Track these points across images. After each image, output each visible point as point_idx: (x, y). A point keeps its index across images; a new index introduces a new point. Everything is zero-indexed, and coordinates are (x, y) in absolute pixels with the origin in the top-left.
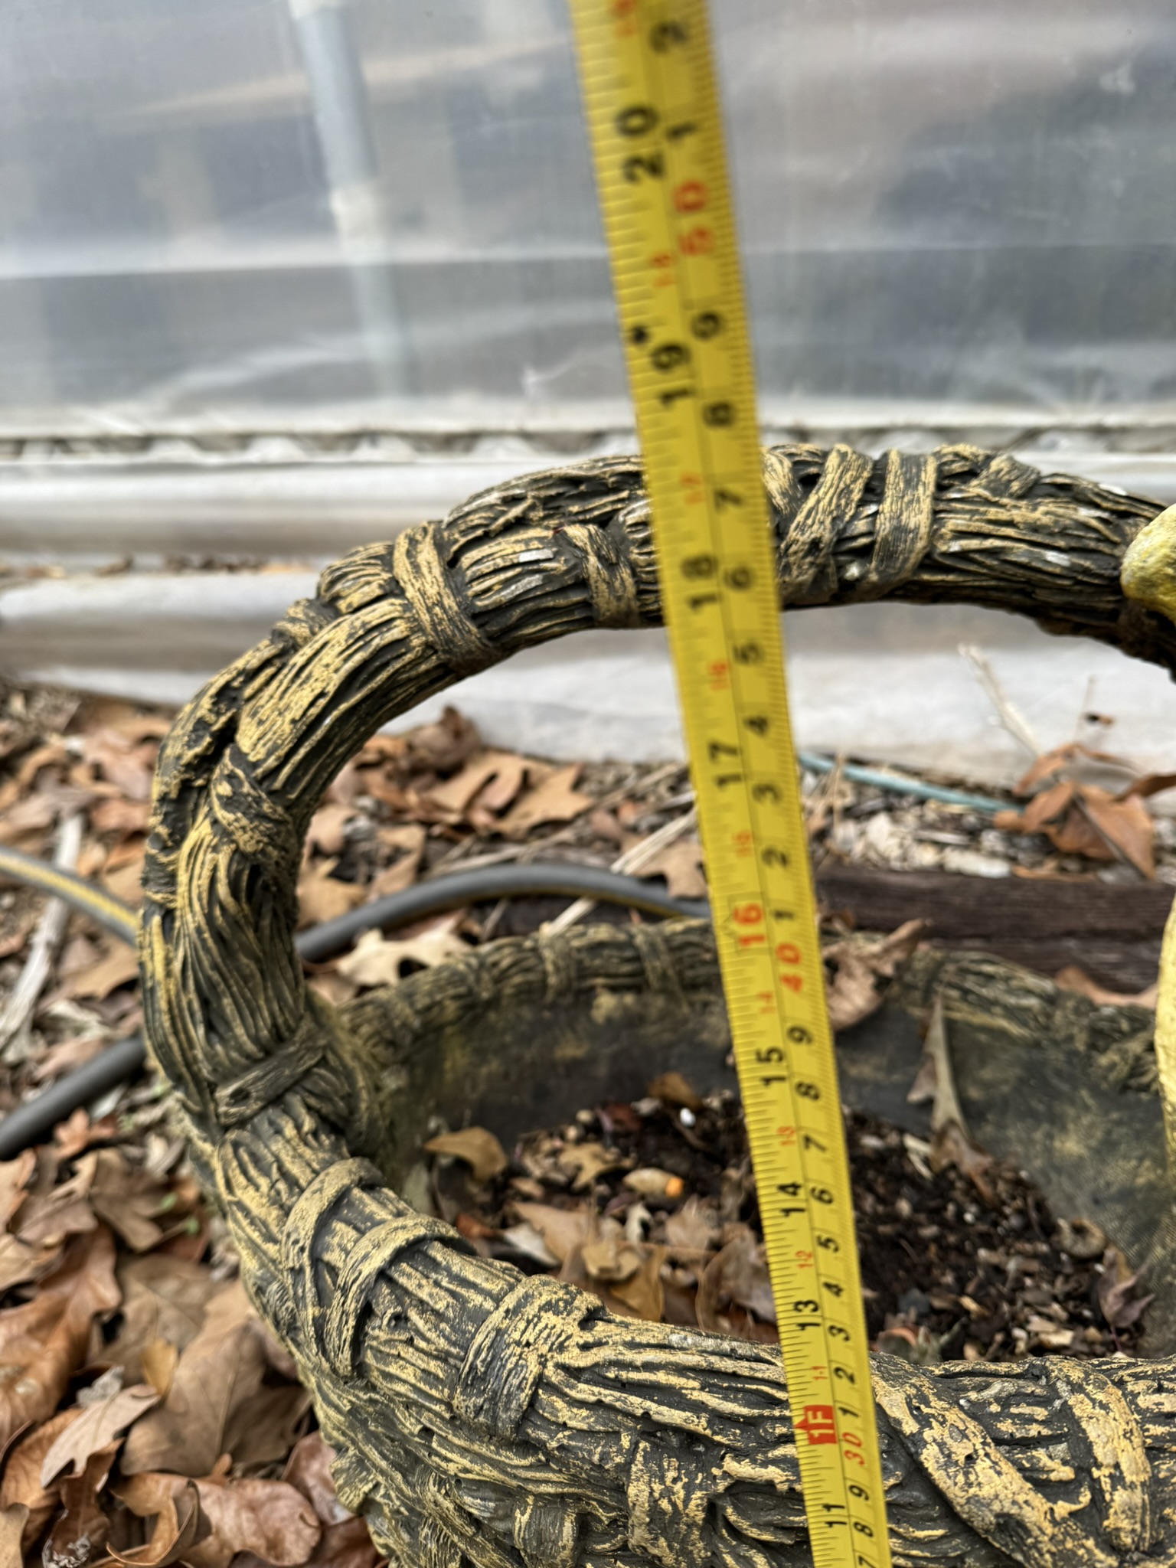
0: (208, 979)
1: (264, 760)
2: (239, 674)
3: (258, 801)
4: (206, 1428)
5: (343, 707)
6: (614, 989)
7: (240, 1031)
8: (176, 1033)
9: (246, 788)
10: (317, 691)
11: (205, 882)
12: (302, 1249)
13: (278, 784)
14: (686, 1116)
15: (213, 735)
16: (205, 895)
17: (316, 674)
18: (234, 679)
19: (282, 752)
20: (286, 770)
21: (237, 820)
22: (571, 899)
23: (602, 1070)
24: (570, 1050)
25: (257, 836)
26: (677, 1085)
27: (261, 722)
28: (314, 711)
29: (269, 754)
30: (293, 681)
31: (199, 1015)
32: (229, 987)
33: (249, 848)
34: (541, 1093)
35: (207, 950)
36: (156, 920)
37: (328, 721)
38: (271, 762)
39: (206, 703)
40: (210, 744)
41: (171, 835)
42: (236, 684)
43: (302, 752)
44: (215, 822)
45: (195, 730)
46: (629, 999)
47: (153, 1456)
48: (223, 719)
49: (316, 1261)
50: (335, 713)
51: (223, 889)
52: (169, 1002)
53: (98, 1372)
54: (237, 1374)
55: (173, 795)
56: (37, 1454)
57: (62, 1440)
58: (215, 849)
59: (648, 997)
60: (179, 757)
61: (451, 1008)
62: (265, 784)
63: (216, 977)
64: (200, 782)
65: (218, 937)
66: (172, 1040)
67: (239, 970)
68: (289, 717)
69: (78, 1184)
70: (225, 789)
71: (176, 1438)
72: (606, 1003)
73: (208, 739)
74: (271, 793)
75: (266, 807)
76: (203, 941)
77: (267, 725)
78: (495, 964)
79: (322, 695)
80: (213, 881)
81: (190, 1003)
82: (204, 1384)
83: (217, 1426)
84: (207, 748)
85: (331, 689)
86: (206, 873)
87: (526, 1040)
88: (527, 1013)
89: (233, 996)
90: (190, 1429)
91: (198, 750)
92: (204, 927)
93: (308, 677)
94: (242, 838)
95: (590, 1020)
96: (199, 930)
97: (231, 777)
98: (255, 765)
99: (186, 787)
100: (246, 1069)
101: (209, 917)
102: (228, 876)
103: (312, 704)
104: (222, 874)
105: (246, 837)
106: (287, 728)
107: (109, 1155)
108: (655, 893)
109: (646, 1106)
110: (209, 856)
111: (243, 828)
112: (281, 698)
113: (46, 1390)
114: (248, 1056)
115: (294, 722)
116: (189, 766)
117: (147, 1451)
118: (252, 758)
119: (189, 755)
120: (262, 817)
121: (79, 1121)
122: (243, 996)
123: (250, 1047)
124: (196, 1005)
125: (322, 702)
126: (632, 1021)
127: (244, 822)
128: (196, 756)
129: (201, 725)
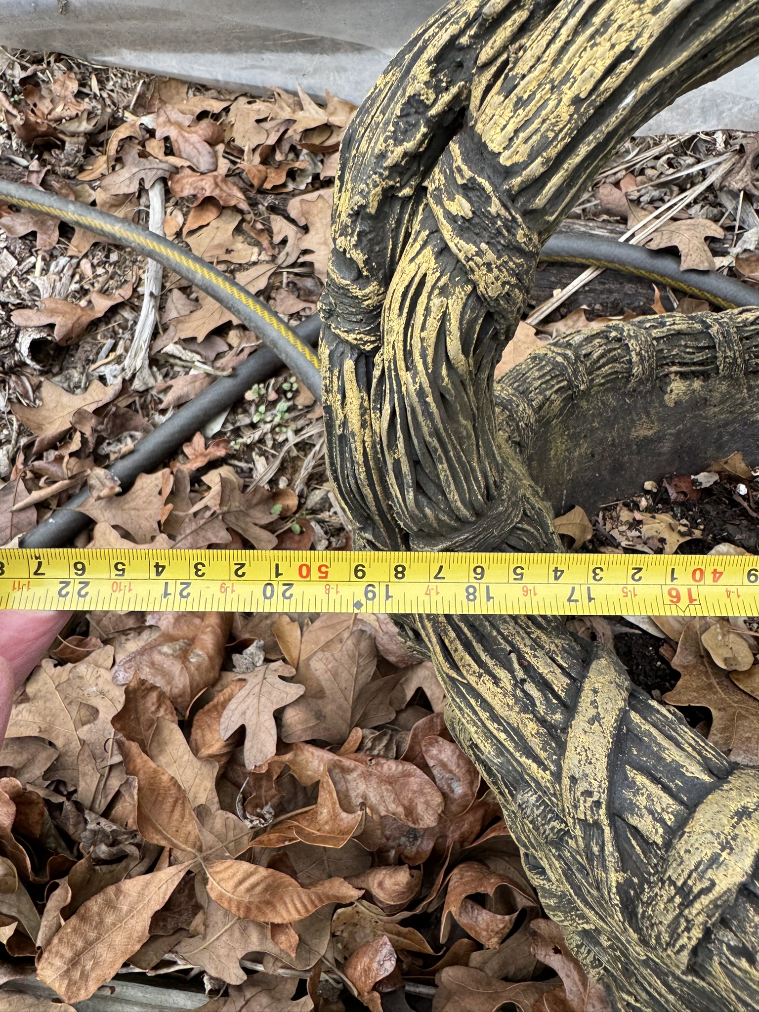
0: (426, 445)
1: (526, 165)
2: (468, 25)
3: (511, 225)
4: (340, 707)
5: (657, 75)
6: (683, 376)
7: (454, 496)
8: (371, 485)
9: (495, 207)
10: (619, 49)
11: (431, 334)
13: (540, 201)
14: (743, 489)
15: (429, 122)
16: (430, 351)
17: (620, 17)
18: (462, 32)
19: (552, 152)
20: (556, 180)
21: (480, 253)
24: (643, 431)
25: (505, 276)
26: (737, 463)
27: (520, 103)
28: (612, 83)
29: (532, 156)
30: (576, 33)
31: (408, 479)
32: (446, 452)
33: (492, 293)
34: (617, 468)
35: (429, 415)
37: (629, 100)
38: (536, 168)
39: (422, 71)
40: (425, 136)
41: (366, 262)
42: (464, 40)
43: (583, 150)
44: (444, 251)
45: (404, 115)
46: (697, 384)
47: (304, 730)
48: (446, 98)
50: (644, 86)
51: (454, 345)
52: (365, 454)
53: (246, 644)
54: (358, 666)
55: (372, 210)
56: (215, 714)
57: (232, 705)
58: (444, 292)
59: (713, 382)
60: (383, 156)
62: (522, 200)
63: (435, 443)
64: (407, 191)
65: (442, 398)
66: (367, 491)
67: (457, 433)
68: (568, 94)
69: (211, 499)
70: (461, 206)
71: (319, 716)
72: (677, 387)
73: (423, 130)
74: (528, 214)
75: (520, 236)
76: (426, 405)
77: (532, 107)
78: (587, 355)
79: (628, 53)
80: (442, 333)
81: (397, 463)
82: (335, 675)
83: (348, 705)
84: (421, 143)
85: (644, 43)
86: (433, 324)
87: (609, 424)
88: (611, 400)
89: (449, 460)
90: (329, 709)
91: (409, 146)
92: (428, 390)
93: (606, 24)
94: (483, 278)
95: (662, 404)
96: (421, 393)
97: (469, 189)
98: (509, 172)
99: (388, 196)
100: (455, 530)
101: (434, 378)
102: (460, 329)
103: (610, 70)
104: (454, 326)
105: (491, 277)
106: (565, 111)
107: (225, 471)
108: (666, 265)
109: (705, 479)
110: (436, 301)
111: (488, 265)
112: (556, 62)
113: (211, 658)
114: (458, 519)
115: (577, 101)
116: (395, 169)
117: (300, 727)
118: (505, 160)
119: (396, 154)
120: (518, 250)
121: (198, 440)
122: (459, 459)
123: (465, 512)
124: (405, 468)
125: (627, 66)
126: (697, 403)
127: (490, 256)
128: (405, 154)
129: (415, 104)
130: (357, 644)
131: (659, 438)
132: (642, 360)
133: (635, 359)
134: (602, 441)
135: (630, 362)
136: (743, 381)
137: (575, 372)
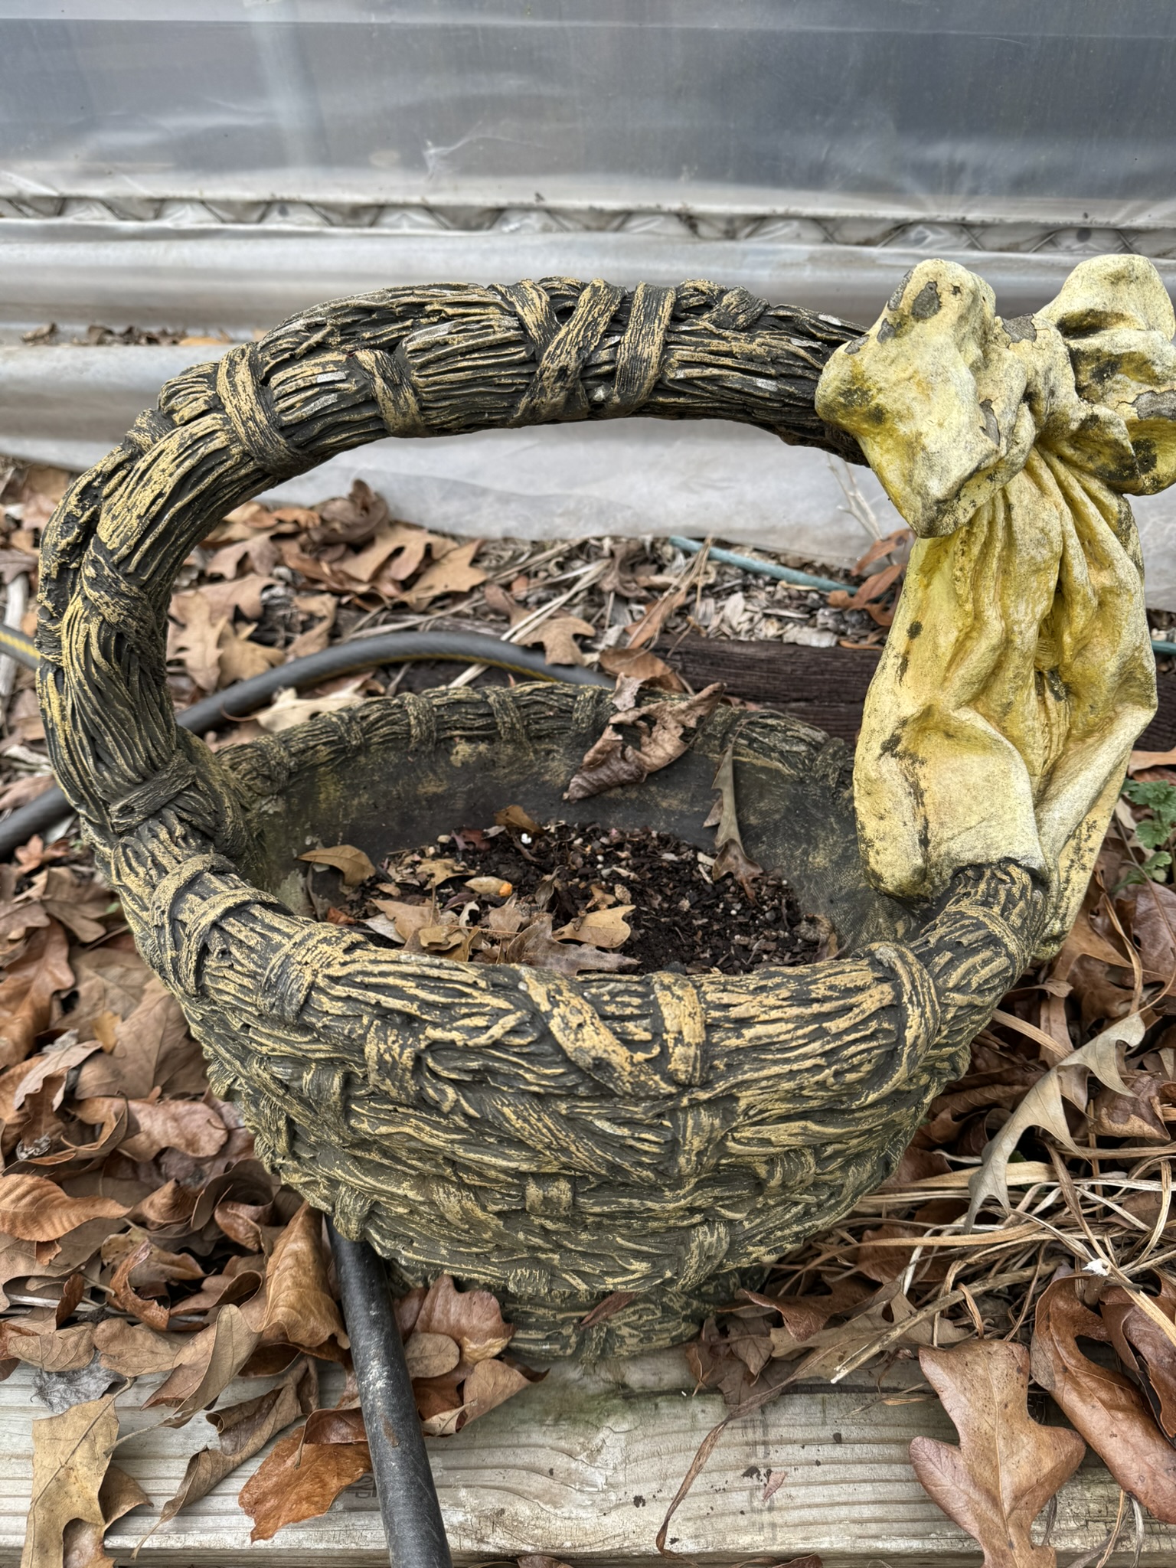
0: (92, 721)
1: (119, 549)
2: (98, 476)
3: (116, 581)
4: (141, 1068)
5: (178, 505)
6: (469, 739)
7: (121, 761)
8: (74, 764)
9: (107, 571)
10: (156, 492)
11: (81, 646)
12: (163, 912)
13: (131, 568)
14: (526, 839)
15: (80, 526)
16: (82, 656)
17: (155, 478)
18: (94, 480)
19: (132, 542)
20: (137, 557)
21: (101, 597)
22: (468, 665)
23: (460, 804)
24: (431, 787)
25: (118, 610)
26: (519, 815)
27: (114, 517)
28: (155, 508)
29: (122, 544)
30: (137, 483)
31: (88, 749)
32: (109, 728)
33: (114, 619)
34: (406, 821)
35: (88, 699)
36: (50, 675)
37: (167, 517)
38: (124, 551)
39: (73, 500)
40: (79, 534)
41: (55, 608)
42: (96, 484)
43: (148, 542)
44: (86, 598)
45: (66, 522)
46: (482, 747)
47: (99, 1086)
48: (88, 513)
49: (173, 920)
50: (172, 510)
51: (95, 652)
52: (66, 739)
53: (59, 1033)
54: (165, 1030)
55: (54, 576)
56: (10, 1088)
57: (29, 1077)
58: (87, 620)
59: (499, 746)
60: (56, 545)
61: (324, 752)
62: (121, 568)
63: (98, 720)
64: (74, 565)
65: (96, 689)
66: (71, 769)
67: (115, 715)
68: (135, 514)
69: (33, 892)
70: (90, 571)
71: (117, 1074)
72: (463, 750)
73: (77, 530)
74: (126, 575)
75: (123, 586)
76: (84, 691)
77: (119, 519)
78: (364, 718)
79: (160, 495)
80: (87, 645)
81: (80, 740)
82: (139, 1037)
83: (150, 1067)
84: (77, 538)
85: (168, 490)
86: (82, 639)
87: (393, 779)
88: (393, 757)
89: (112, 734)
90: (129, 1069)
91: (70, 539)
92: (84, 681)
93: (149, 480)
94: (107, 612)
95: (448, 763)
96: (79, 683)
97: (95, 562)
98: (112, 553)
99: (63, 569)
100: (130, 790)
101: (87, 674)
102: (99, 641)
103: (153, 503)
104: (94, 640)
105: (110, 611)
106: (135, 522)
107: (62, 871)
108: (535, 660)
109: (493, 831)
110: (82, 626)
111: (107, 603)
112: (129, 498)
113: (16, 1045)
114: (129, 781)
115: (139, 517)
116: (63, 551)
117: (94, 1083)
118: (110, 547)
119: (63, 543)
120: (122, 595)
121: (35, 844)
122: (121, 735)
123: (130, 773)
124: (85, 742)
125: (161, 501)
126: (486, 765)
127: (107, 598)
128: (68, 544)
129: (70, 518)
130: (166, 1009)
131: (450, 795)
132: (420, 722)
133: (413, 722)
134: (386, 794)
135: (409, 725)
136: (527, 744)
137: (348, 731)
